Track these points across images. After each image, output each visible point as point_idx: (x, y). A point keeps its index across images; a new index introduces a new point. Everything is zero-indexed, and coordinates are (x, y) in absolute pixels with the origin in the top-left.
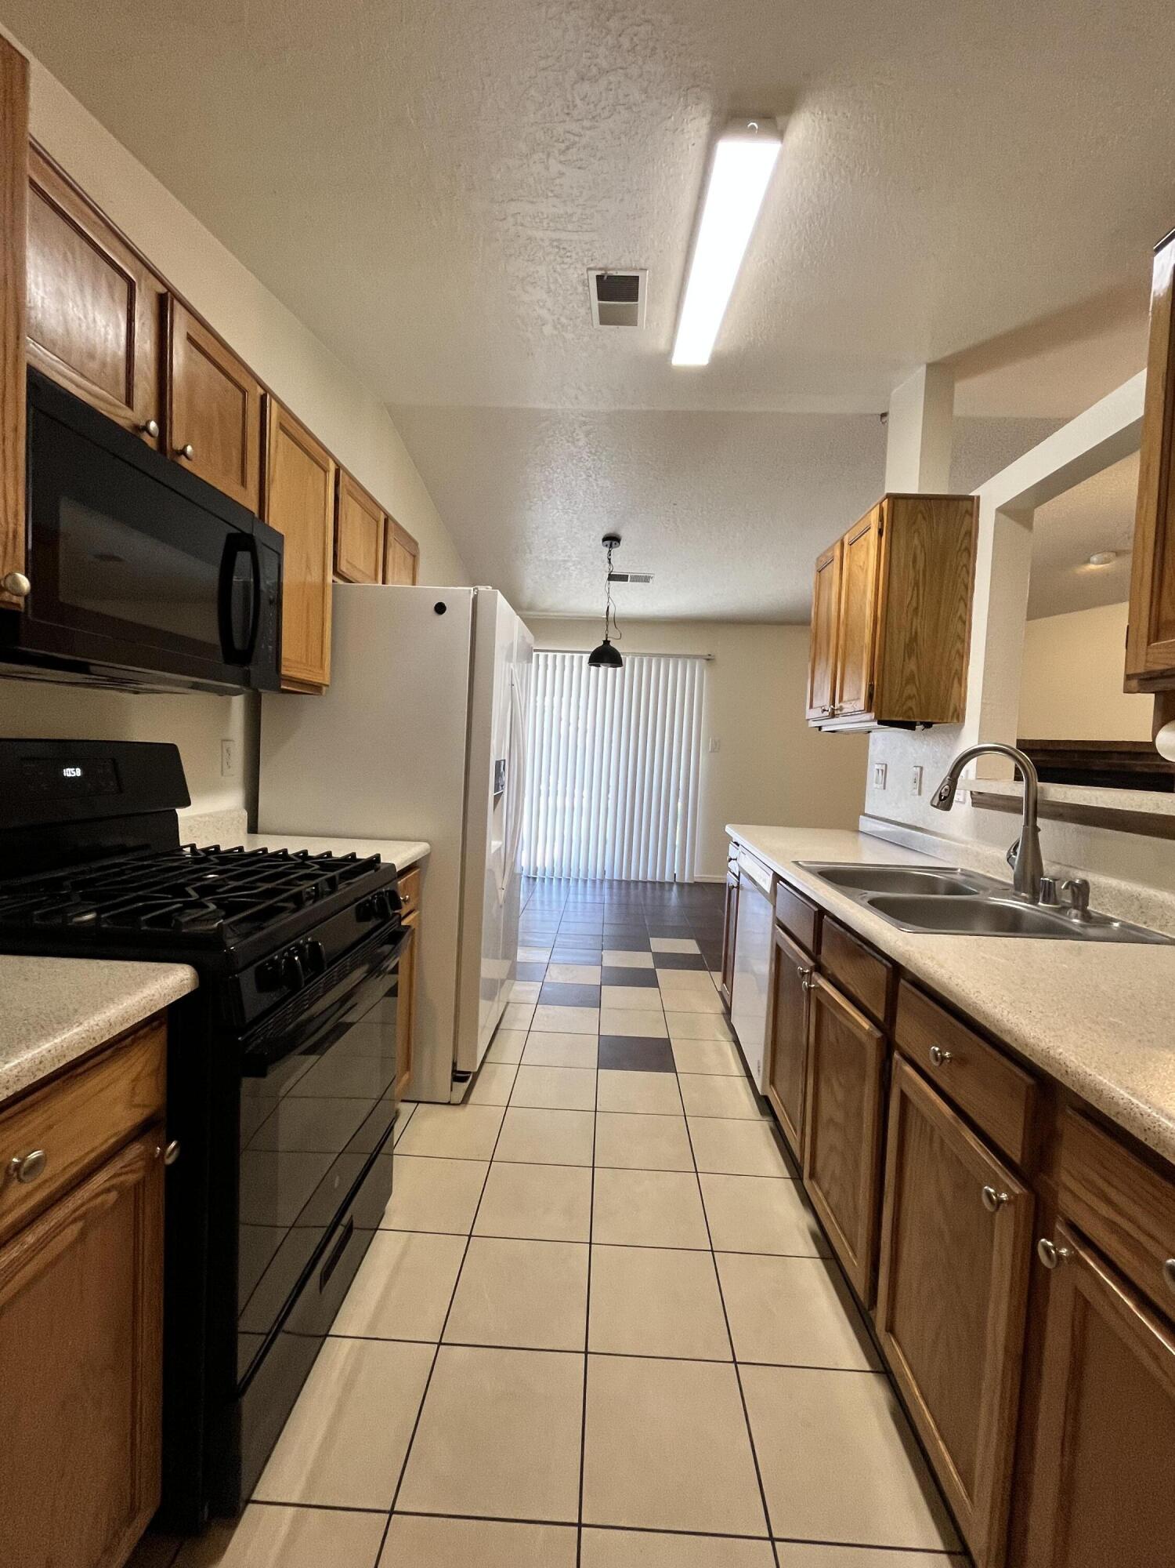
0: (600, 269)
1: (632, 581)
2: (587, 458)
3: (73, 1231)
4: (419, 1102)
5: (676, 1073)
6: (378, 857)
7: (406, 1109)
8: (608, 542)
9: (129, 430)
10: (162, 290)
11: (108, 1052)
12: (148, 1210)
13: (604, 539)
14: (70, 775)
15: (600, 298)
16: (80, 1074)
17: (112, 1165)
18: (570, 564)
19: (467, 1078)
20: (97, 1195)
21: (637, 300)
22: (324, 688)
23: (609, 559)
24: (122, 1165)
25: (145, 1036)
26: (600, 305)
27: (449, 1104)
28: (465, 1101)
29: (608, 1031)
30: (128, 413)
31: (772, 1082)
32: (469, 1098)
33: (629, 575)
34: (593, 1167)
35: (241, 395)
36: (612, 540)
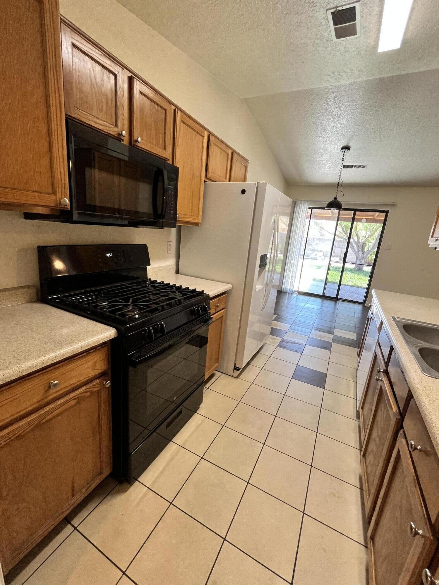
0: (333, 8)
1: (355, 168)
2: (334, 110)
3: (73, 402)
4: (222, 373)
5: (324, 389)
6: (203, 291)
7: (218, 374)
8: (344, 150)
9: (116, 136)
10: (130, 75)
11: (85, 354)
12: (102, 399)
13: (342, 149)
14: (108, 256)
15: (335, 24)
16: (75, 360)
17: (88, 385)
18: (325, 161)
19: (239, 370)
20: (82, 393)
21: (355, 20)
22: (200, 224)
23: (343, 159)
24: (92, 385)
25: (99, 349)
26: (335, 29)
27: (232, 376)
28: (238, 377)
29: (301, 364)
30: (116, 129)
31: (362, 408)
32: (240, 376)
33: (354, 165)
34: (276, 416)
35: (164, 111)
36: (346, 148)
